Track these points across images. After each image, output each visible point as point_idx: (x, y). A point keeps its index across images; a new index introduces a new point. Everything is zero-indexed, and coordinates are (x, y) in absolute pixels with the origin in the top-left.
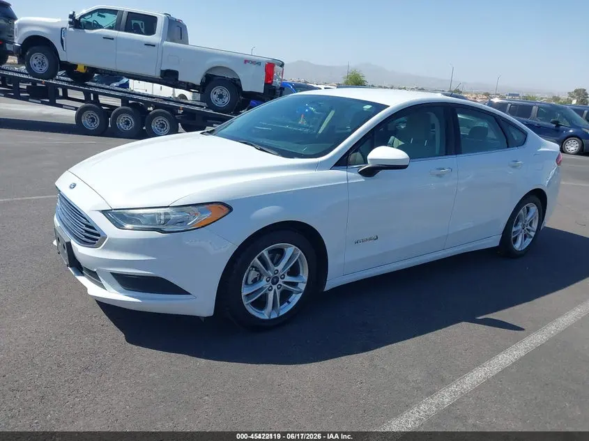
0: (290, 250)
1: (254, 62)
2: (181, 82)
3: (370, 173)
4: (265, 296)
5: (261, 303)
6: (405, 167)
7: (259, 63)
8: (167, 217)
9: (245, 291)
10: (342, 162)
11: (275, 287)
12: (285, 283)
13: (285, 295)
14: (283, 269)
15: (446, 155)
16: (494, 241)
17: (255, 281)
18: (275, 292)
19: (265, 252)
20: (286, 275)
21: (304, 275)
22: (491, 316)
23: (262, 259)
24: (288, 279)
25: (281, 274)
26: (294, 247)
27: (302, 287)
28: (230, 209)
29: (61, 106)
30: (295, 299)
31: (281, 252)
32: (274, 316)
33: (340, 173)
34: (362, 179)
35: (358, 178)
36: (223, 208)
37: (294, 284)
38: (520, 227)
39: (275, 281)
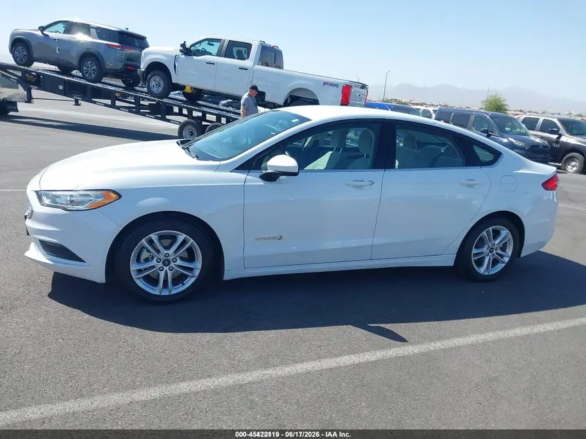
0: (181, 237)
1: (332, 85)
2: (269, 103)
3: (271, 177)
5: (152, 279)
6: (295, 174)
7: (337, 85)
8: (72, 198)
9: (134, 267)
11: (166, 268)
12: (179, 266)
13: (178, 279)
14: (175, 253)
16: (447, 259)
17: (147, 260)
18: (166, 273)
19: (154, 236)
20: (178, 259)
21: (199, 262)
23: (151, 242)
24: (180, 263)
25: (172, 258)
26: (185, 236)
27: (197, 272)
28: (120, 196)
29: (169, 121)
30: (189, 282)
31: (174, 238)
32: (166, 293)
33: (241, 176)
34: (262, 183)
35: (256, 181)
36: (112, 195)
37: (191, 270)
38: (485, 250)
39: (167, 262)
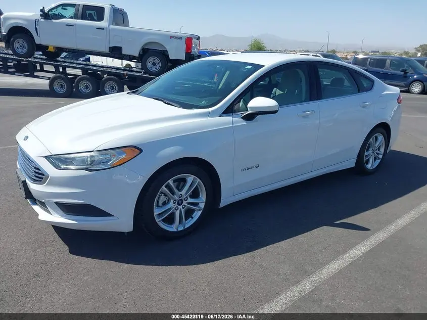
0: (190, 178)
1: (177, 38)
2: (125, 55)
3: (250, 117)
4: (173, 215)
5: (170, 220)
6: (275, 112)
7: (181, 38)
8: (93, 159)
9: (156, 212)
10: (229, 111)
11: (180, 207)
12: (188, 203)
13: (189, 213)
14: (186, 193)
15: (311, 100)
16: (351, 163)
17: (164, 204)
18: (181, 211)
19: (170, 182)
20: (189, 197)
21: (203, 197)
22: (345, 221)
23: (168, 187)
24: (190, 200)
25: (185, 197)
26: (193, 176)
27: (202, 206)
28: (141, 151)
29: (38, 77)
30: (197, 215)
31: (184, 181)
32: (181, 228)
33: (227, 119)
34: (244, 123)
35: (242, 122)
36: (135, 150)
37: (196, 204)
38: (370, 152)
39: (180, 203)
